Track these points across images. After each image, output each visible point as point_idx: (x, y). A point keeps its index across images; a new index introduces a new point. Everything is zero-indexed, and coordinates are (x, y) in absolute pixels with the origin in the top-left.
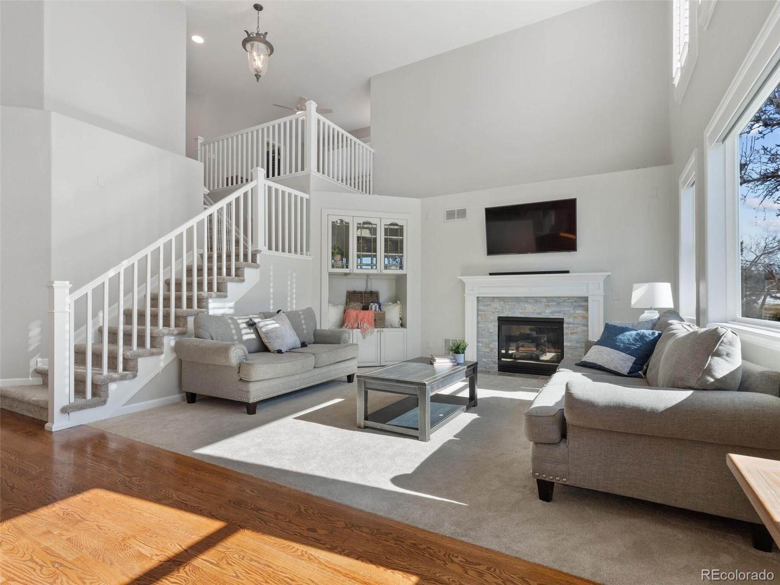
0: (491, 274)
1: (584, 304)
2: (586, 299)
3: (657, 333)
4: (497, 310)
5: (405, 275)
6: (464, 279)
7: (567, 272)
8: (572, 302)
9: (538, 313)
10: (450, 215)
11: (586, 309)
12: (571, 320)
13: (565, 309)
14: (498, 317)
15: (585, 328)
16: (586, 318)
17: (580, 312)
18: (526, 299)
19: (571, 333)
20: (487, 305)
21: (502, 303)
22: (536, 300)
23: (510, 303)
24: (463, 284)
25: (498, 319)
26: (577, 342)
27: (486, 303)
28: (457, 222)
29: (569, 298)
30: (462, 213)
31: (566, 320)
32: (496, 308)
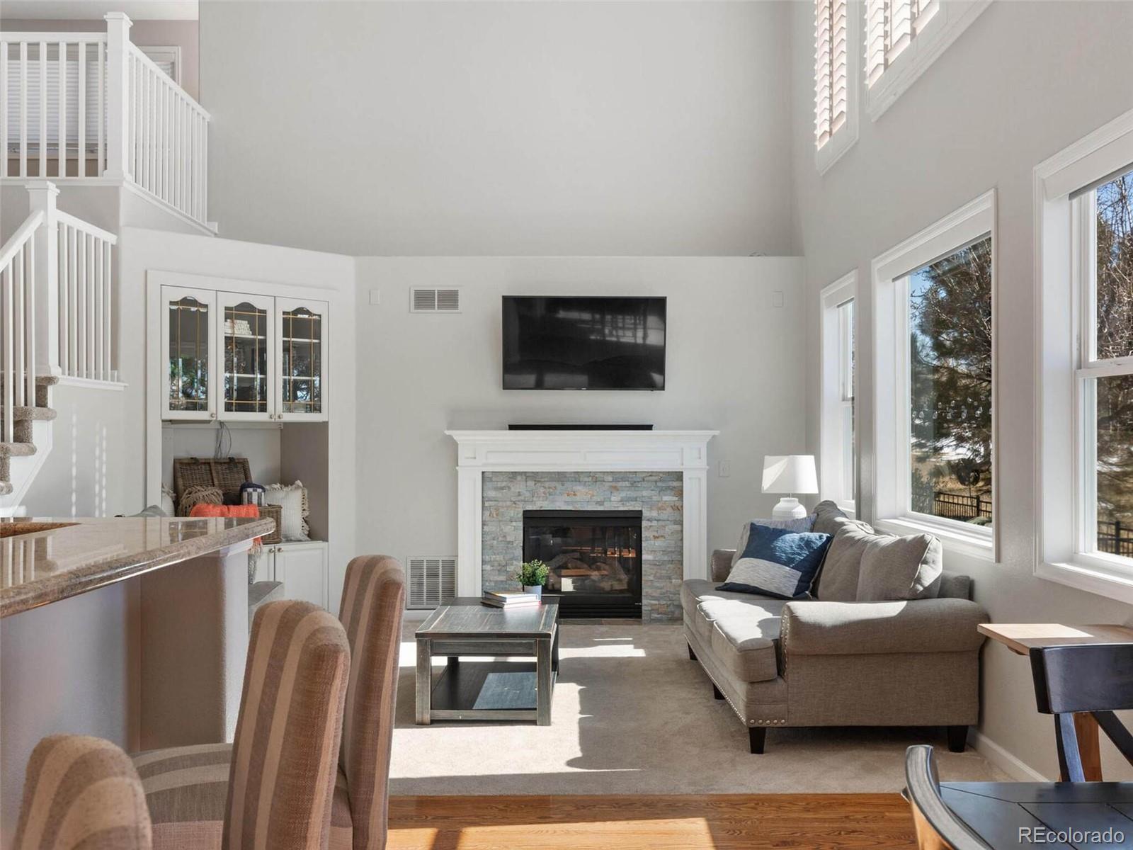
0: (512, 427)
1: (676, 484)
2: (679, 476)
3: (825, 536)
4: (522, 498)
5: (325, 424)
6: (459, 435)
7: (649, 427)
8: (656, 482)
9: (597, 503)
10: (424, 299)
11: (680, 493)
12: (654, 514)
13: (645, 493)
14: (524, 511)
15: (678, 527)
16: (679, 509)
17: (669, 498)
18: (577, 477)
19: (655, 537)
20: (502, 488)
21: (531, 483)
22: (595, 478)
23: (547, 485)
24: (453, 446)
25: (525, 518)
26: (665, 552)
27: (499, 485)
28: (436, 317)
29: (651, 474)
30: (449, 299)
31: (646, 514)
32: (519, 494)
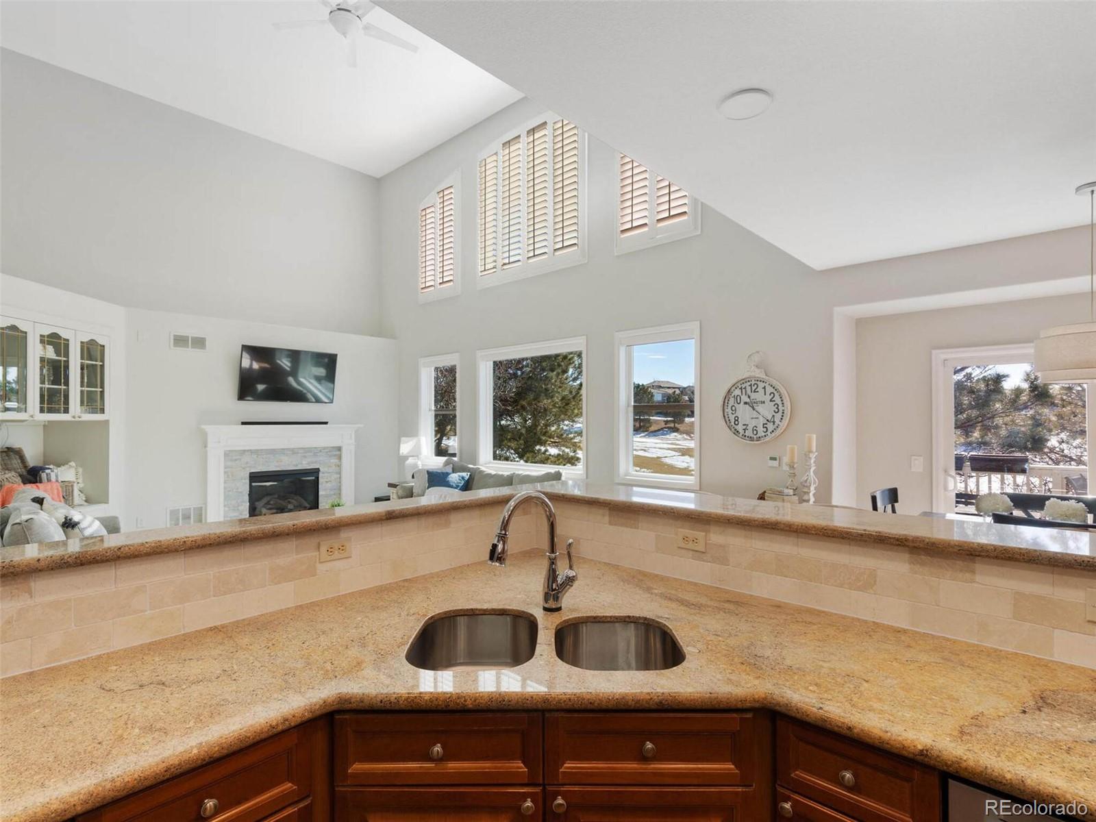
0: (243, 423)
1: (338, 453)
2: (339, 449)
4: (249, 465)
5: (107, 422)
6: (208, 428)
7: (326, 423)
8: (327, 452)
9: (294, 466)
10: (180, 341)
11: (340, 458)
12: (326, 469)
13: (321, 459)
14: (250, 473)
15: (338, 476)
16: (339, 466)
17: (334, 461)
18: (283, 451)
19: (327, 482)
20: (236, 460)
21: (255, 456)
22: (294, 451)
23: (264, 456)
24: (204, 436)
25: (250, 477)
26: (331, 490)
27: (234, 458)
28: (190, 352)
29: (324, 448)
30: (199, 343)
31: (321, 469)
32: (247, 463)
